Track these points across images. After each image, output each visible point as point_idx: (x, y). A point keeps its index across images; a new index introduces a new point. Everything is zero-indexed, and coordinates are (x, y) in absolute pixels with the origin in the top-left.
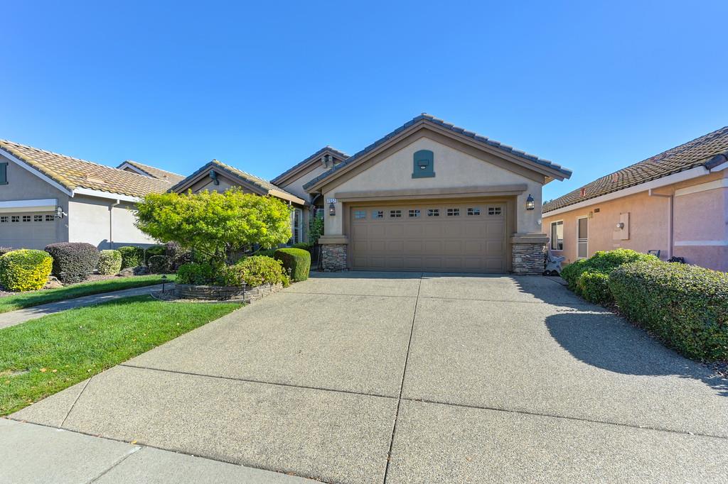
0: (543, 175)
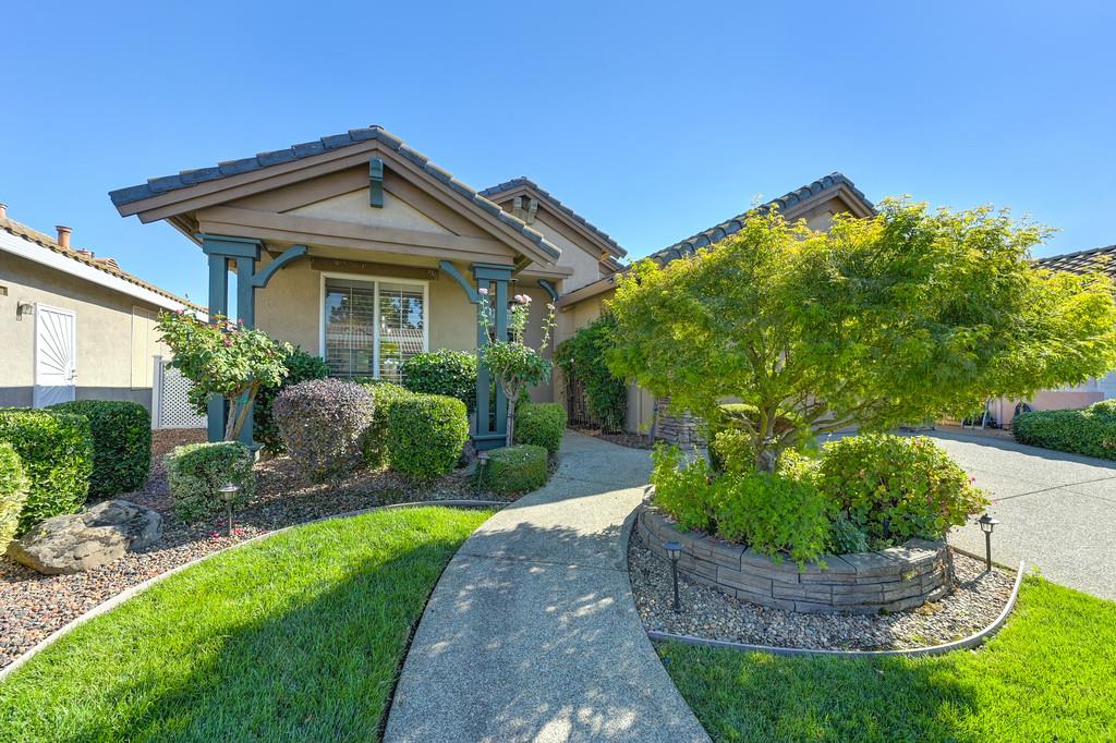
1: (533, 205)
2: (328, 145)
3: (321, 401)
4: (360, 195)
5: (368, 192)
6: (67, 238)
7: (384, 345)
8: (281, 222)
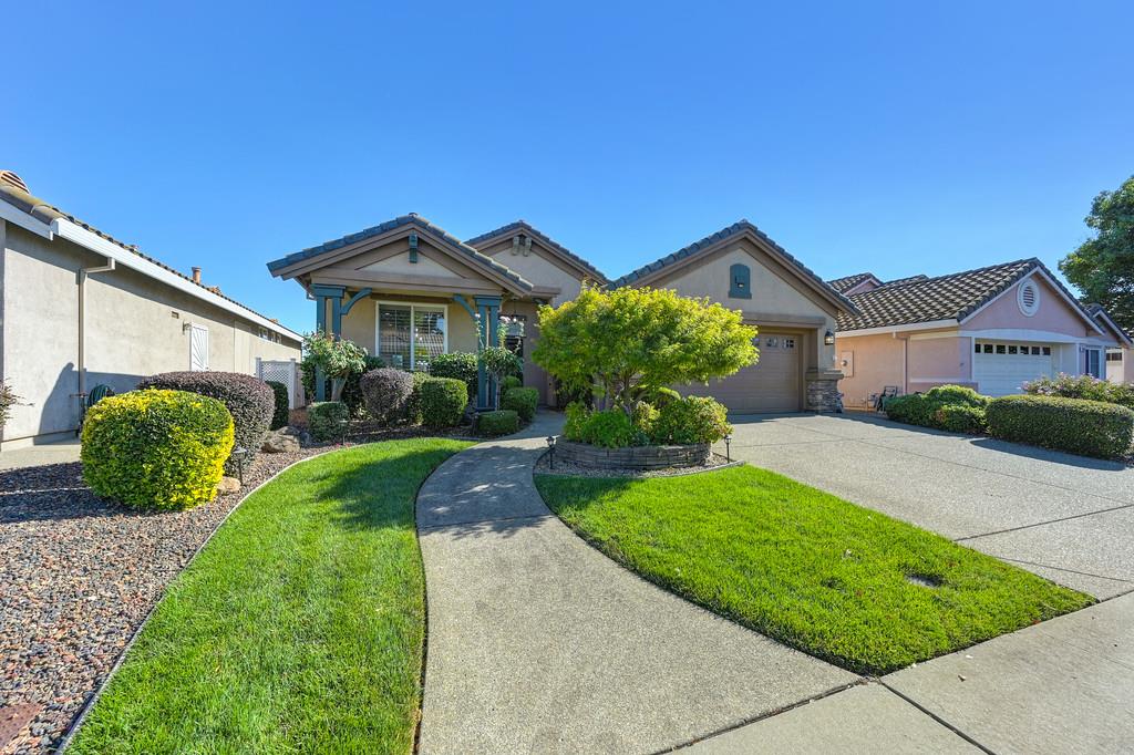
0: (836, 307)
1: (528, 241)
2: (385, 228)
3: (385, 379)
4: (402, 256)
5: (408, 253)
6: (199, 275)
7: (418, 350)
8: (356, 275)
